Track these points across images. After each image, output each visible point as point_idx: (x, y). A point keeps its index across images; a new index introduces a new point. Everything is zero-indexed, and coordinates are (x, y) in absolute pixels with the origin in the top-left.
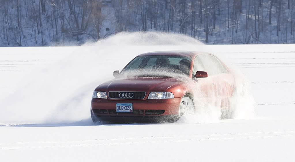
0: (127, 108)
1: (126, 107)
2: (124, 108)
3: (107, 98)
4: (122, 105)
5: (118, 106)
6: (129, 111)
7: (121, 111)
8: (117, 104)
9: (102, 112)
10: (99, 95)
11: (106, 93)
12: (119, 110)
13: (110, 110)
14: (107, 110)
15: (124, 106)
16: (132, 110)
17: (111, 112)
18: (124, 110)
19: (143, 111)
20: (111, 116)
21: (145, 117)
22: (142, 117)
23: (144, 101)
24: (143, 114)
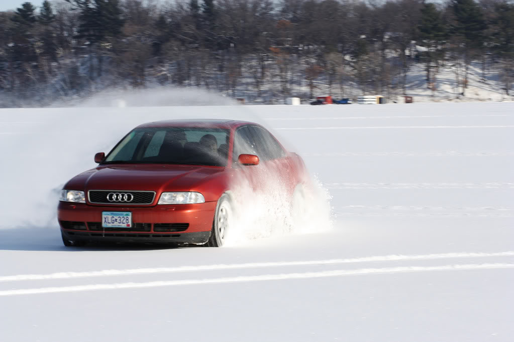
0: (122, 219)
1: (119, 219)
2: (116, 219)
3: (84, 202)
4: (112, 214)
5: (105, 216)
6: (124, 226)
7: (110, 225)
8: (104, 213)
9: (76, 227)
10: (71, 197)
11: (83, 192)
12: (108, 224)
13: (90, 224)
14: (86, 223)
15: (116, 217)
16: (130, 223)
17: (92, 227)
18: (116, 225)
19: (149, 225)
20: (93, 235)
21: (154, 236)
22: (148, 236)
23: (152, 207)
24: (149, 231)
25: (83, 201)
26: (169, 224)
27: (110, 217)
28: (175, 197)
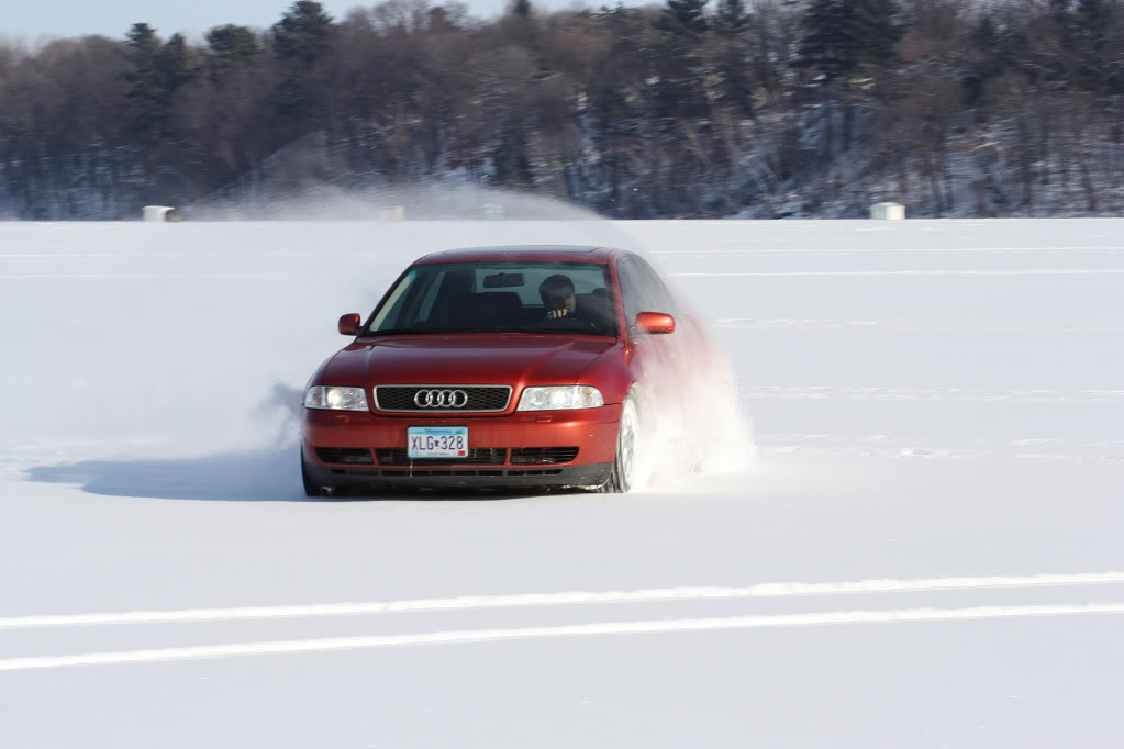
0: (448, 443)
1: (444, 440)
2: (437, 442)
3: (366, 409)
4: (428, 432)
5: (415, 436)
6: (453, 454)
7: (424, 454)
8: (411, 430)
9: (348, 459)
10: (335, 399)
11: (362, 390)
12: (420, 451)
13: (381, 452)
15: (437, 438)
16: (465, 449)
17: (384, 459)
18: (437, 452)
19: (501, 452)
20: (386, 473)
21: (510, 473)
22: (499, 473)
23: (505, 416)
24: (503, 463)
25: (362, 406)
26: (539, 449)
27: (424, 437)
28: (549, 396)
